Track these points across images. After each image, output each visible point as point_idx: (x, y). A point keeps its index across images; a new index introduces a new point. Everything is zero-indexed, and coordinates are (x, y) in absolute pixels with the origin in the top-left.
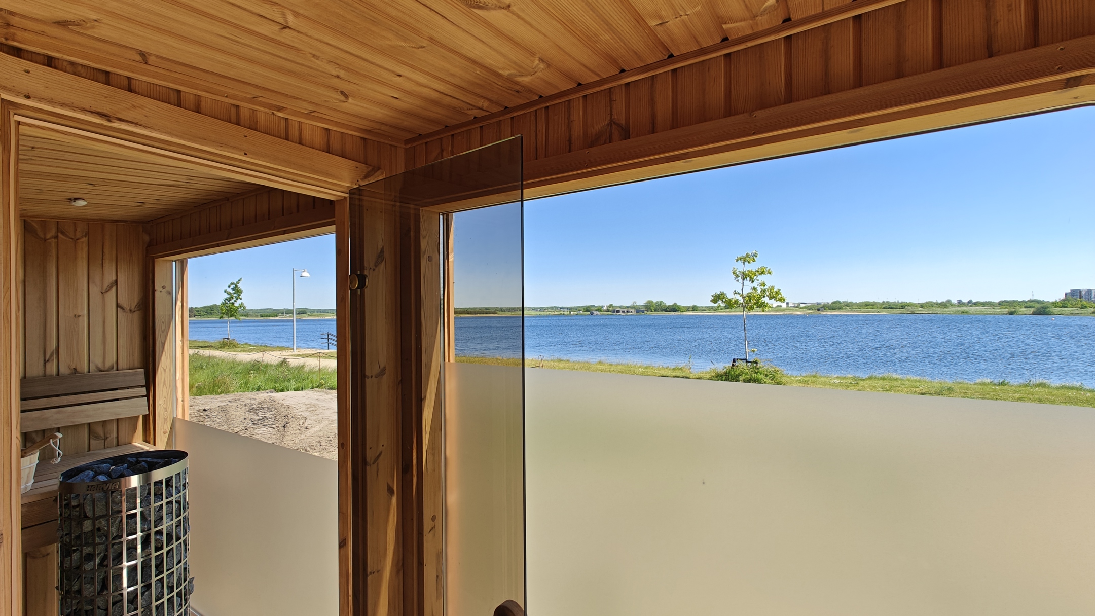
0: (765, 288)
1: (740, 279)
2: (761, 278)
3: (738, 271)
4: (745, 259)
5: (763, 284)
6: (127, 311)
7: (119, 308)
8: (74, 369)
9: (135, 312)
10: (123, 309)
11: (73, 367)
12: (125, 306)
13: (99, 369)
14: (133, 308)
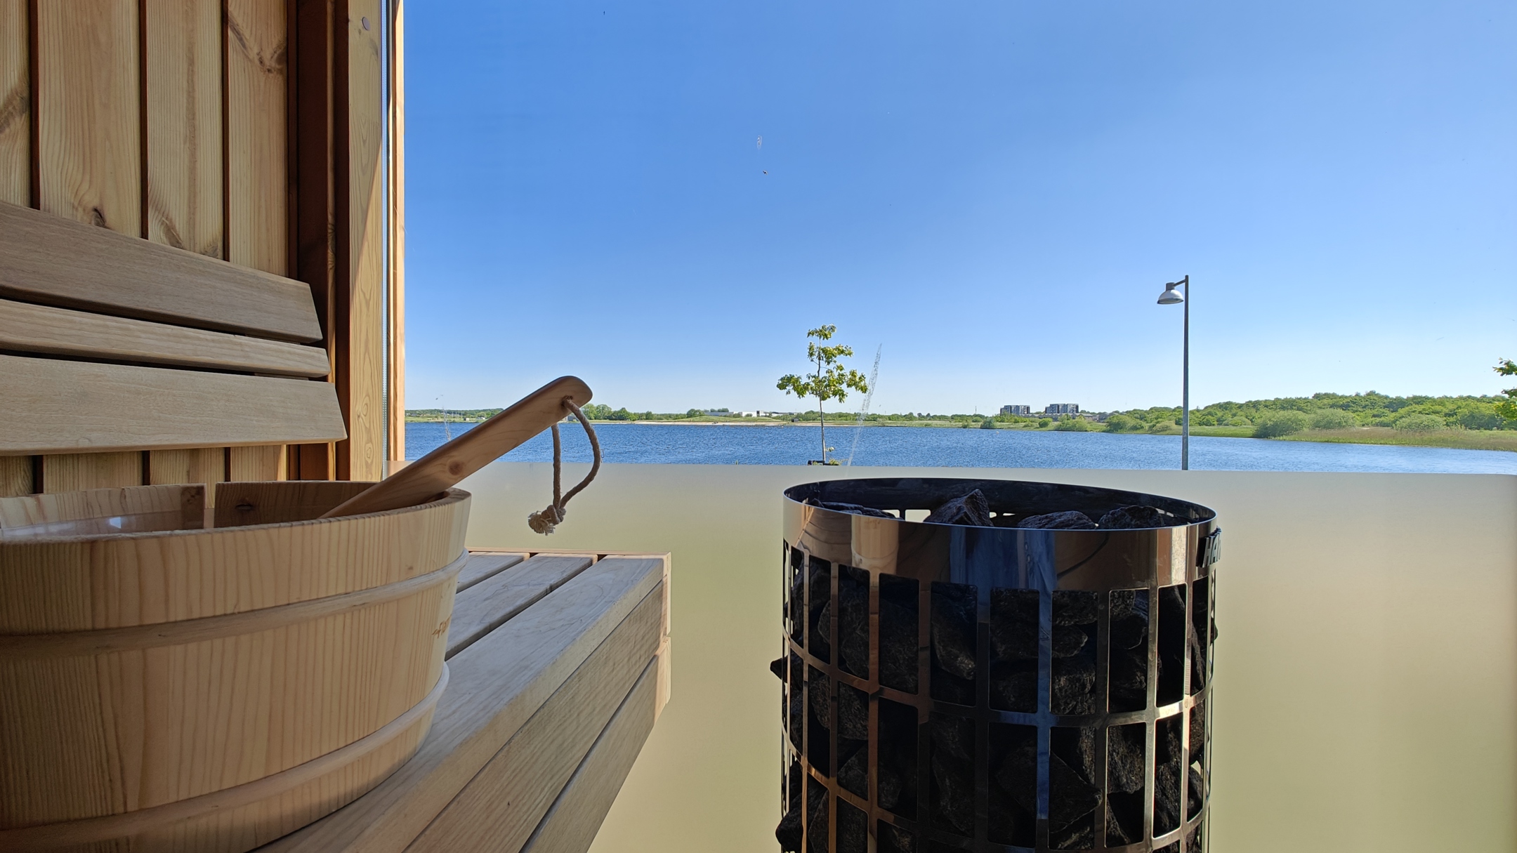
0: (842, 372)
1: (815, 358)
2: (839, 360)
3: (816, 347)
4: (823, 334)
5: (841, 367)
6: (251, 57)
7: (230, 33)
8: (96, 210)
9: (271, 75)
10: (241, 40)
11: (92, 201)
12: (246, 34)
13: (175, 242)
14: (269, 57)
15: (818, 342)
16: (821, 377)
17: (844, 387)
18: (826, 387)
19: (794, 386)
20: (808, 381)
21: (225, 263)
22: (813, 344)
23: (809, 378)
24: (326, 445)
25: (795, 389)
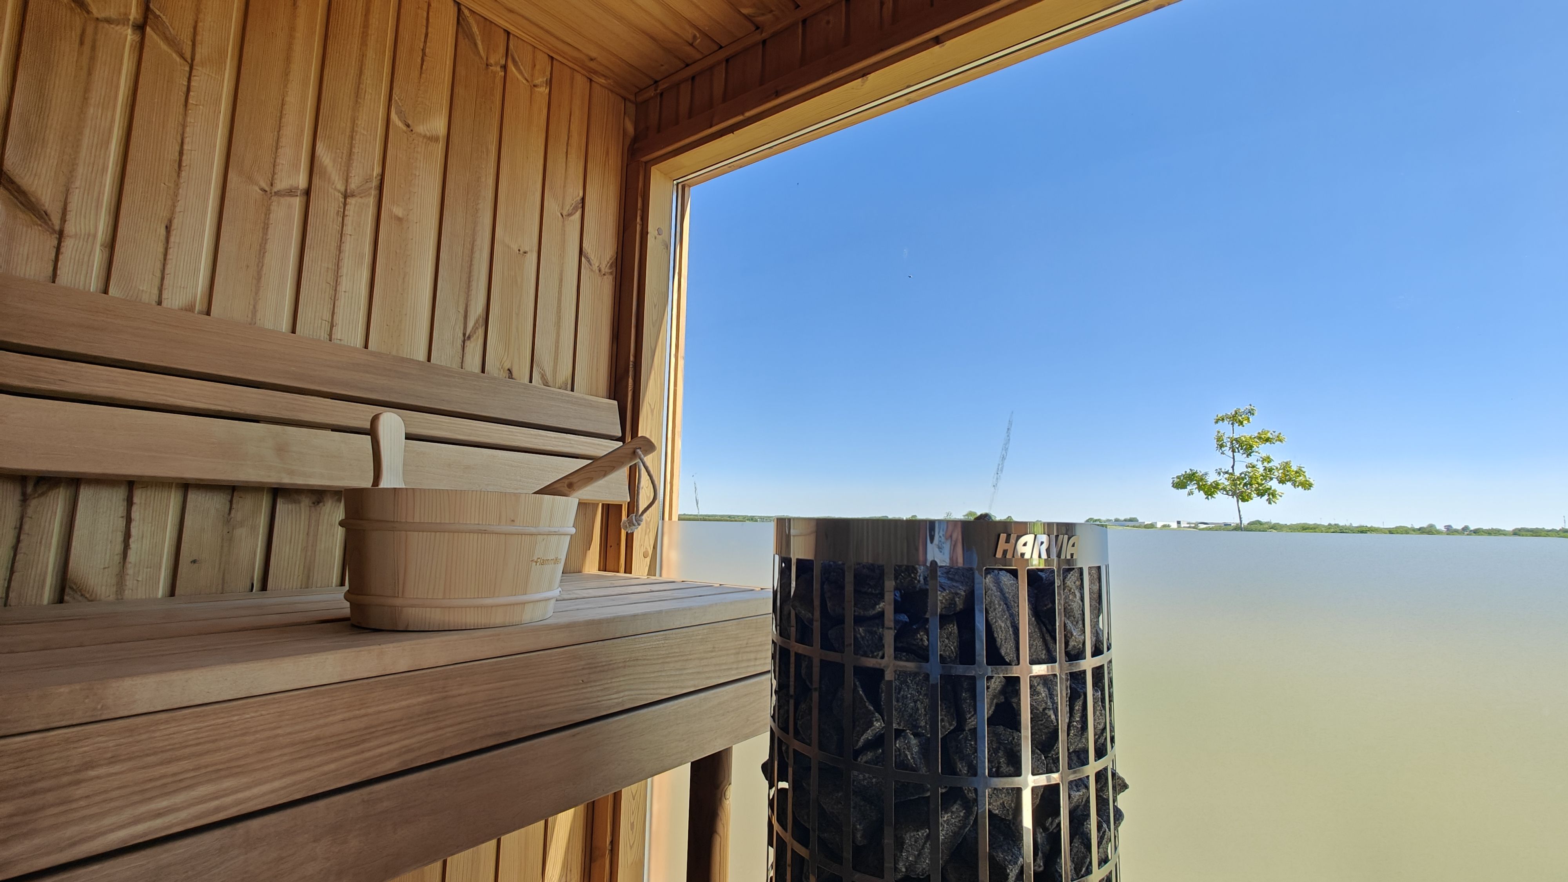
0: (1270, 465)
1: (1226, 449)
2: (1263, 450)
3: (1226, 436)
4: (1236, 419)
5: (1268, 459)
6: (594, 269)
7: (583, 258)
8: (509, 370)
9: (605, 277)
10: (589, 261)
11: (507, 365)
12: (592, 257)
13: (546, 384)
14: (604, 266)
15: (1227, 430)
16: (1237, 474)
17: (1274, 484)
18: (1245, 485)
19: (1198, 484)
20: (1218, 478)
21: (571, 393)
22: (1222, 432)
23: (1219, 474)
24: (621, 505)
25: (1200, 488)
